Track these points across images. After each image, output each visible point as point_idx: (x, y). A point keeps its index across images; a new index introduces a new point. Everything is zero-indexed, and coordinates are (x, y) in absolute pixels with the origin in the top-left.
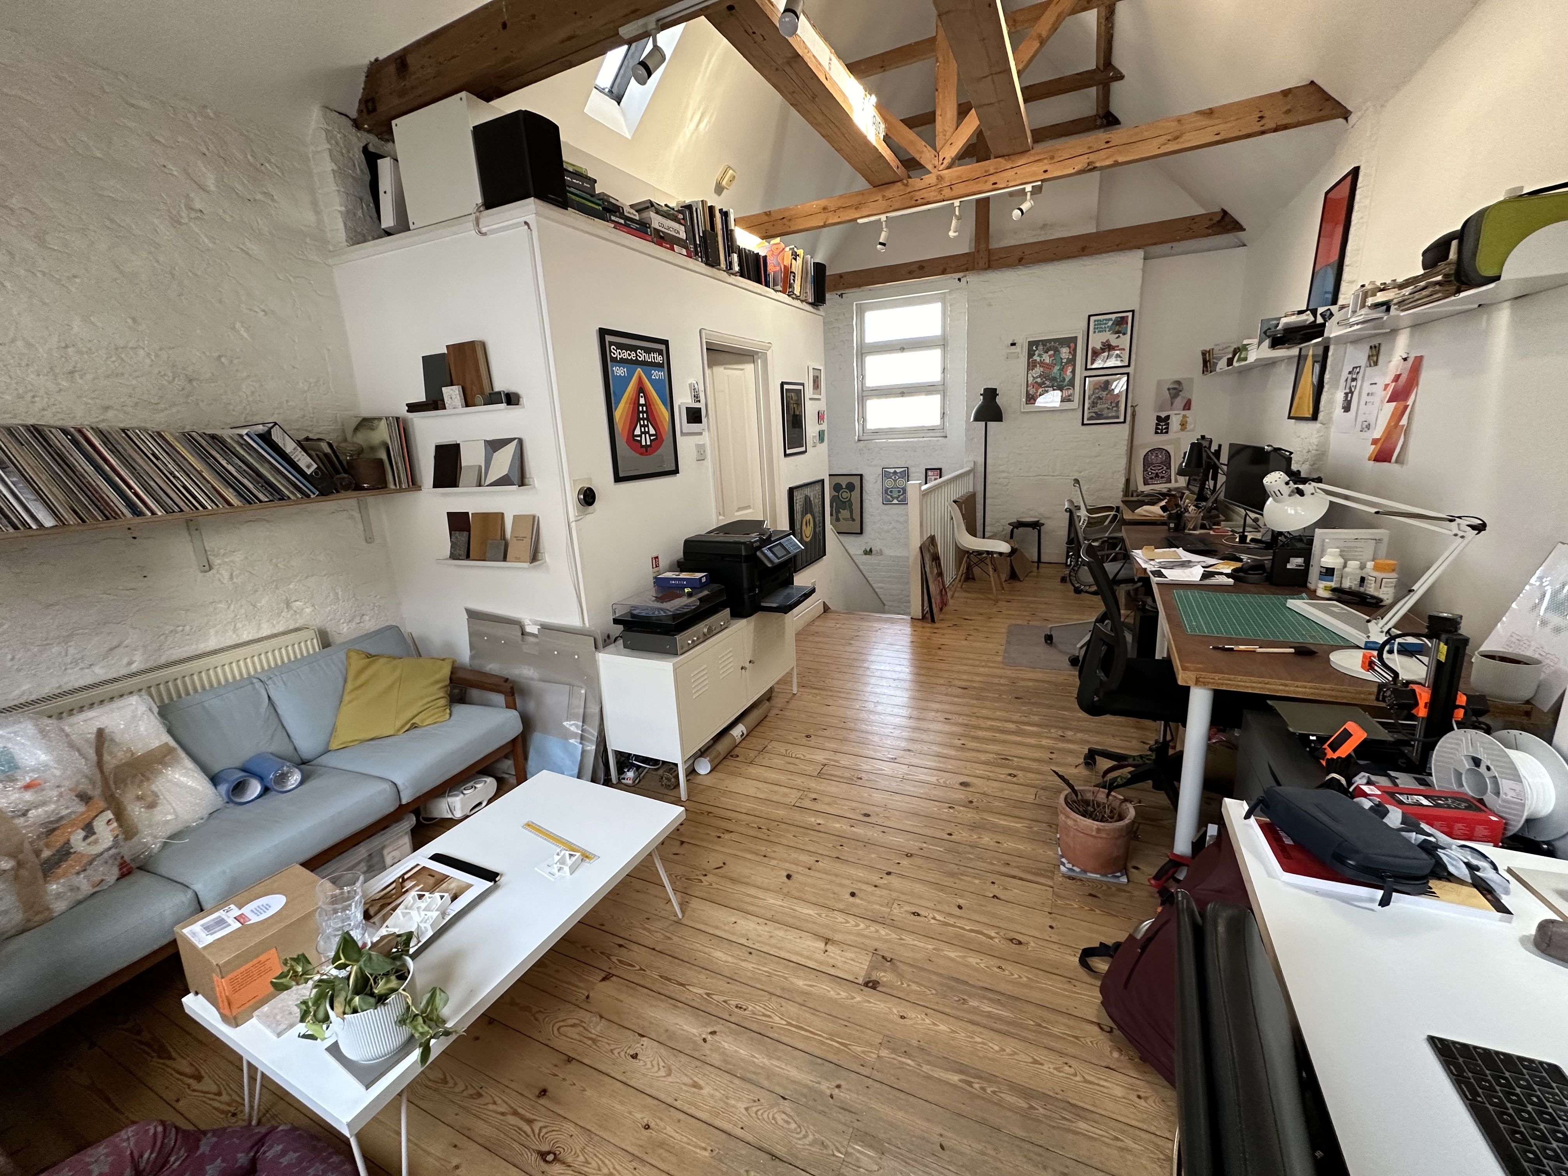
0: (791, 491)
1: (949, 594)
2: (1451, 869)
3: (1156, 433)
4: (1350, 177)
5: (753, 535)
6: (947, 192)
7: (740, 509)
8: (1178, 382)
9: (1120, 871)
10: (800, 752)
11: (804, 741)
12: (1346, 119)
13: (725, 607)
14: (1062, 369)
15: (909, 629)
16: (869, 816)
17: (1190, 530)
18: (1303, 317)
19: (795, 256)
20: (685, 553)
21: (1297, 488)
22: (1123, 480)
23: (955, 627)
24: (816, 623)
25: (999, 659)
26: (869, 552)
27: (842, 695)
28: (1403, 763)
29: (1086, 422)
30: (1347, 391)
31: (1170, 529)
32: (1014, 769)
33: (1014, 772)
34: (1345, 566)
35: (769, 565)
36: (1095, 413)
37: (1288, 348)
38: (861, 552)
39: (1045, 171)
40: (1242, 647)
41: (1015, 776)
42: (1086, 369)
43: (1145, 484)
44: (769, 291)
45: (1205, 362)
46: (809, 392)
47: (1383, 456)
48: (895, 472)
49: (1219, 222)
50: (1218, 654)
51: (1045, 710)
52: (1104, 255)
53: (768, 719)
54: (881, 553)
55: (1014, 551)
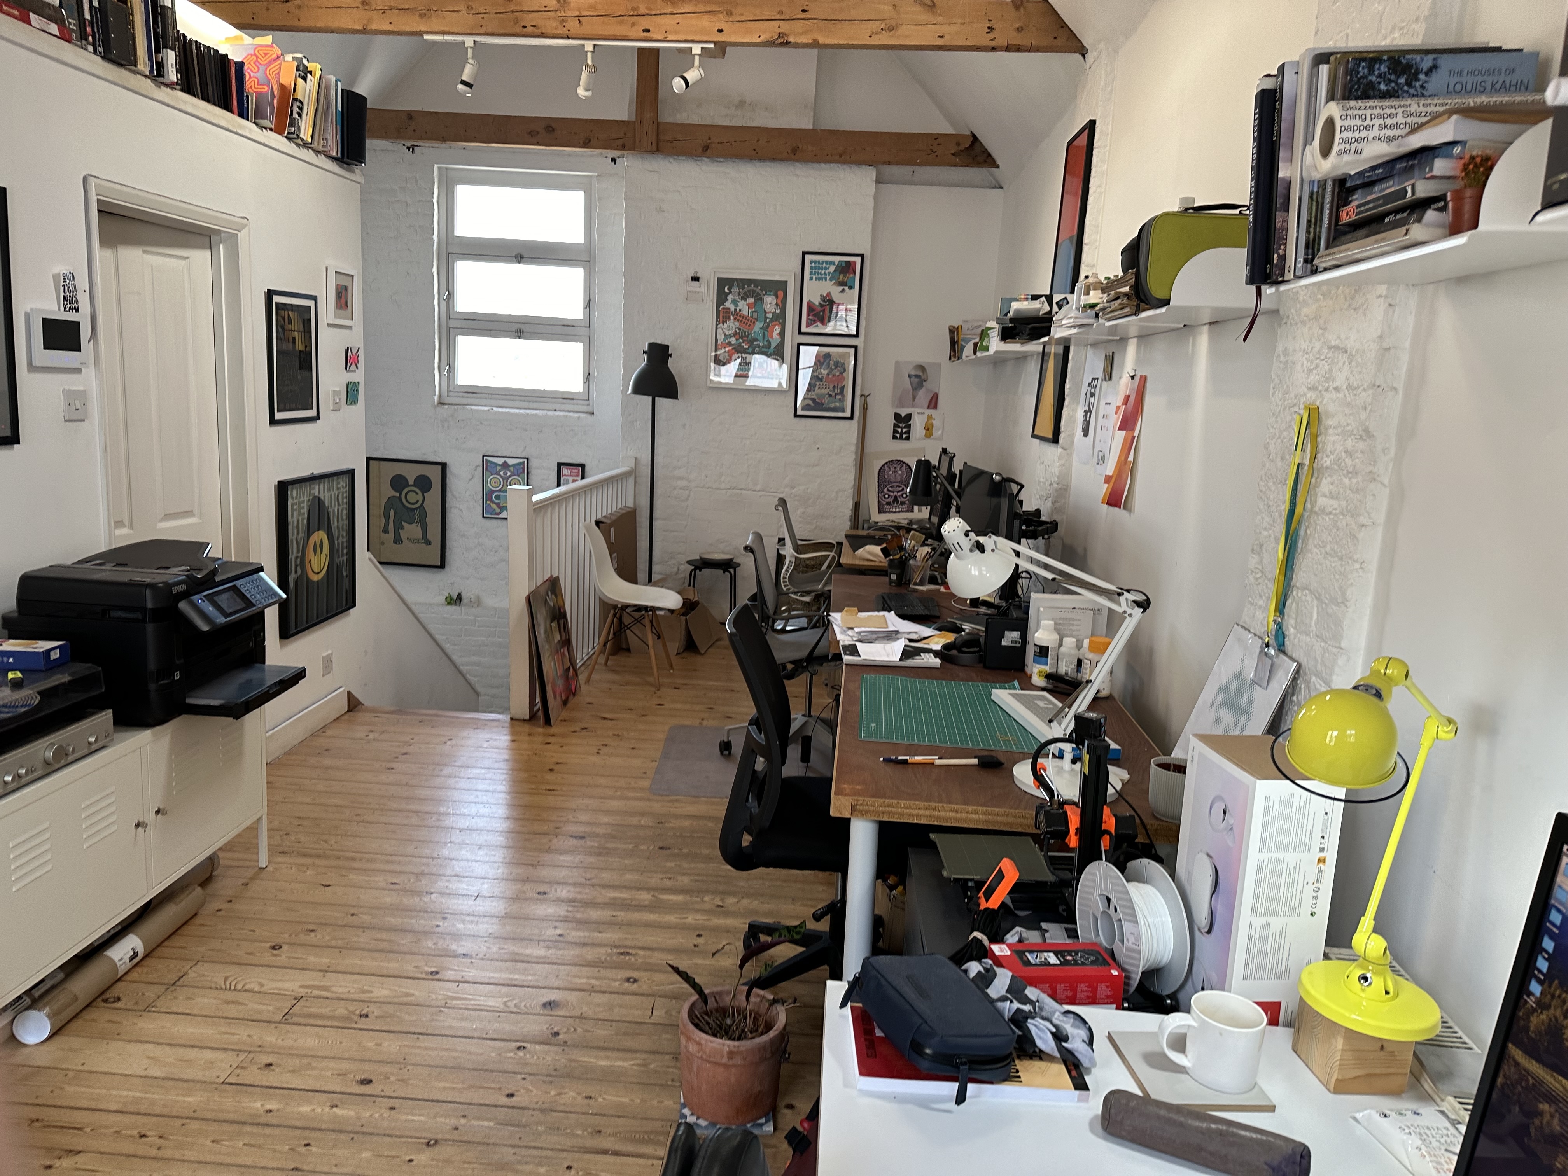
0: (283, 489)
1: (582, 678)
2: (1039, 1043)
3: (895, 438)
4: (1087, 131)
5: (175, 570)
6: (573, 25)
7: (168, 517)
8: (922, 368)
9: (766, 1115)
10: (254, 979)
11: (268, 957)
12: (1084, 55)
13: (102, 708)
14: (766, 328)
15: (508, 738)
16: (370, 1082)
17: (915, 584)
18: (1036, 305)
19: (304, 73)
20: (20, 600)
21: (978, 542)
22: (851, 504)
23: (584, 733)
24: (329, 732)
25: (646, 783)
26: (456, 600)
27: (356, 864)
28: (1063, 910)
29: (799, 412)
30: (1087, 408)
31: (891, 582)
32: (637, 969)
33: (635, 974)
34: (1060, 645)
35: (205, 628)
36: (813, 400)
37: (1022, 343)
38: (442, 599)
39: (720, 31)
40: (919, 759)
41: (635, 981)
42: (800, 333)
43: (880, 512)
44: (248, 127)
45: (953, 343)
46: (327, 312)
47: (1114, 500)
48: (505, 465)
49: (967, 148)
50: (889, 769)
51: (701, 866)
52: (823, 165)
53: (198, 920)
54: (478, 602)
55: (689, 606)
